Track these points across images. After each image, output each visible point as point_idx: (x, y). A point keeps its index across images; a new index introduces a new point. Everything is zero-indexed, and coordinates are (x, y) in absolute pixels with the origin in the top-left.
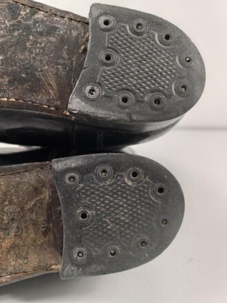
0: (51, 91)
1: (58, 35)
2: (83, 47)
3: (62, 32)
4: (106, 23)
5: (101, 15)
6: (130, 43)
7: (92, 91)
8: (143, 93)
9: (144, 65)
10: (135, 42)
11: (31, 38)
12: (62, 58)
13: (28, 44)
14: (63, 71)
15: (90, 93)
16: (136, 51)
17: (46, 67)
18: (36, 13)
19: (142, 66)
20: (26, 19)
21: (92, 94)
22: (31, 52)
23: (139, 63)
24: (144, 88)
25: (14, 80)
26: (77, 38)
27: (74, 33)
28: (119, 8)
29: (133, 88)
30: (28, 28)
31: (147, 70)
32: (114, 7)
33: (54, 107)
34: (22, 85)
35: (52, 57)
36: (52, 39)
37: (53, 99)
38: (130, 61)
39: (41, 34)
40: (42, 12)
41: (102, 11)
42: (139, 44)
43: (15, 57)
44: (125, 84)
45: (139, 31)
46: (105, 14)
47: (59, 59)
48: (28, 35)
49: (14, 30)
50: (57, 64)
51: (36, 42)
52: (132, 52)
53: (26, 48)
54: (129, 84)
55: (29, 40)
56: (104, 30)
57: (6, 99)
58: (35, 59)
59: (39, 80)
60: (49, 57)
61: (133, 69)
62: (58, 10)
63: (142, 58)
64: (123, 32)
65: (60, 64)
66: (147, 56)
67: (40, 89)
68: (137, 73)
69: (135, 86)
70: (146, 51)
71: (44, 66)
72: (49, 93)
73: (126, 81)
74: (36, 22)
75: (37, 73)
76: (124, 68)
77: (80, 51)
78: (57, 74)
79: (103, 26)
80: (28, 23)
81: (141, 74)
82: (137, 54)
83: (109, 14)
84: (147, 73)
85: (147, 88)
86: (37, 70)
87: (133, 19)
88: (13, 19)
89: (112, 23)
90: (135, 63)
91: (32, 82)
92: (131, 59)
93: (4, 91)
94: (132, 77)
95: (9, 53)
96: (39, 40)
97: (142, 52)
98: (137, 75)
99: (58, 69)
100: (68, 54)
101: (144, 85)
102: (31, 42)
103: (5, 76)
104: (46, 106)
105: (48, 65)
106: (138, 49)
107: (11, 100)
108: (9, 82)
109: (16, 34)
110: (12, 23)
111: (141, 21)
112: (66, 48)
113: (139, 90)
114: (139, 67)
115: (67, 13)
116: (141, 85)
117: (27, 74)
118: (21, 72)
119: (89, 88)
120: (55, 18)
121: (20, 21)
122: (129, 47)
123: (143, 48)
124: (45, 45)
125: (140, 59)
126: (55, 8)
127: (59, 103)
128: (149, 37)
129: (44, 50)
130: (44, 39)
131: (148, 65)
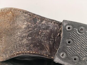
0: (47, 50)
1: (50, 29)
2: (59, 34)
3: (51, 28)
4: (69, 28)
5: (67, 25)
6: (78, 37)
7: (63, 55)
8: (82, 57)
9: (83, 46)
10: (80, 36)
11: (41, 31)
12: (51, 38)
13: (40, 33)
14: (52, 43)
15: (62, 55)
16: (80, 40)
17: (46, 41)
18: (42, 21)
19: (82, 46)
20: (39, 24)
21: (63, 56)
22: (41, 36)
23: (81, 45)
24: (83, 55)
25: (35, 46)
26: (57, 30)
27: (56, 28)
28: (74, 22)
29: (79, 55)
30: (40, 27)
31: (84, 48)
32: (72, 22)
33: (48, 55)
34: (37, 47)
35: (48, 38)
36: (48, 31)
37: (48, 52)
38: (78, 44)
39: (44, 29)
40: (44, 21)
41: (67, 24)
42: (81, 37)
43: (35, 38)
44: (76, 53)
45: (81, 32)
46: (69, 24)
47: (50, 39)
48: (40, 30)
49: (35, 28)
50: (50, 40)
51: (42, 32)
52: (78, 40)
53: (39, 35)
54: (77, 53)
55: (40, 31)
56: (68, 31)
57: (32, 52)
58: (42, 38)
59: (43, 46)
60: (47, 38)
61: (79, 47)
62: (50, 19)
63: (82, 43)
64: (75, 32)
65: (51, 40)
66: (84, 42)
67: (43, 49)
68: (80, 49)
69: (79, 54)
70: (84, 40)
71: (45, 41)
72: (46, 51)
73: (76, 52)
74: (42, 25)
75: (42, 44)
76: (75, 47)
77: (58, 35)
78: (49, 44)
79: (68, 30)
80: (40, 25)
81: (82, 49)
82: (80, 41)
83: (70, 25)
84: (84, 49)
85: (84, 55)
86: (42, 42)
87: (79, 27)
88: (35, 24)
89: (71, 28)
90: (80, 45)
91: (41, 46)
92: (78, 43)
93: (31, 49)
94: (78, 51)
95: (33, 36)
96: (43, 32)
97: (82, 40)
98: (80, 50)
99: (50, 42)
100: (53, 36)
101: (83, 54)
102: (41, 32)
103: (32, 44)
104: (45, 55)
105: (46, 40)
106: (81, 39)
107: (34, 52)
108: (33, 46)
109: (36, 29)
110: (34, 25)
111: (82, 28)
112: (53, 34)
113: (81, 56)
114: (81, 46)
115: (53, 20)
116: (82, 54)
117: (39, 44)
118: (37, 43)
119: (62, 54)
120: (49, 23)
121: (37, 25)
122: (77, 38)
123: (83, 39)
124: (45, 33)
125: (81, 43)
126: (49, 19)
127: (50, 54)
128: (86, 34)
129: (45, 35)
130: (45, 31)
131: (85, 46)
